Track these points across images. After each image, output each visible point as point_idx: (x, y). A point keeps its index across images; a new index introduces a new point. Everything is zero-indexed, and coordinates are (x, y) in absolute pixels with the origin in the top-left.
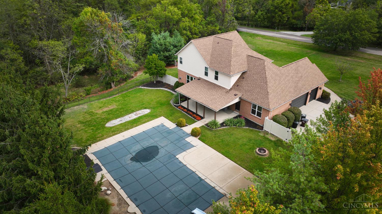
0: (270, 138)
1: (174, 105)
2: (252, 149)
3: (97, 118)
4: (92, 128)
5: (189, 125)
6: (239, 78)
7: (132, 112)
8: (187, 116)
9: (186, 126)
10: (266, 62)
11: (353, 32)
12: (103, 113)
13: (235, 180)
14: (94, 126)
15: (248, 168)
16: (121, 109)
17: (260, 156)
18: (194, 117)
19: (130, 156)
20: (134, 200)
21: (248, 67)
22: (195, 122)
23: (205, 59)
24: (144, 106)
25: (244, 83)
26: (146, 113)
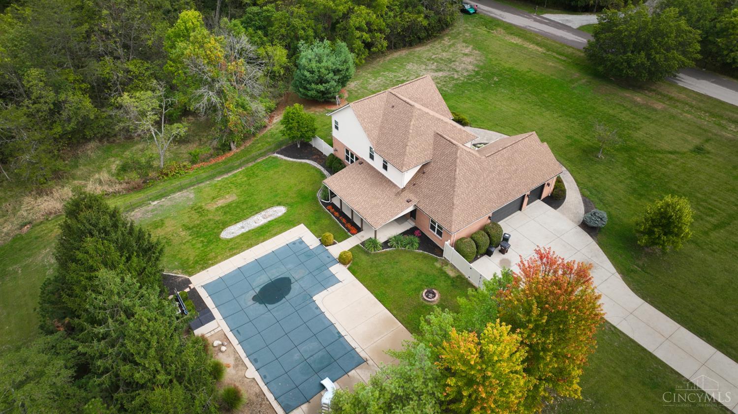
0: (448, 272)
1: (322, 202)
2: (418, 290)
3: (209, 220)
4: (201, 239)
5: (339, 242)
6: (418, 171)
7: (261, 210)
8: (338, 225)
9: (334, 243)
10: (459, 151)
11: (653, 53)
12: (217, 210)
13: (383, 338)
14: (205, 236)
15: (405, 320)
16: (243, 203)
17: (426, 303)
18: (347, 228)
19: (252, 294)
20: (254, 361)
21: (434, 155)
22: (348, 237)
23: (369, 136)
24: (277, 199)
25: (423, 181)
26: (280, 214)
